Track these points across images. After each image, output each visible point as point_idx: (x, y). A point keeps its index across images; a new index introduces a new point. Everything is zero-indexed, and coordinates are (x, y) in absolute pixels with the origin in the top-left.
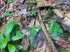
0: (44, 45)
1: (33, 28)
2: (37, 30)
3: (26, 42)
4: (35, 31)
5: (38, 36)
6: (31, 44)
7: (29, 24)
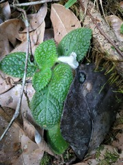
0: (120, 131)
1: (43, 54)
2: (70, 61)
3: (24, 139)
4: (57, 69)
5: (84, 93)
6: (53, 140)
7: (19, 42)
